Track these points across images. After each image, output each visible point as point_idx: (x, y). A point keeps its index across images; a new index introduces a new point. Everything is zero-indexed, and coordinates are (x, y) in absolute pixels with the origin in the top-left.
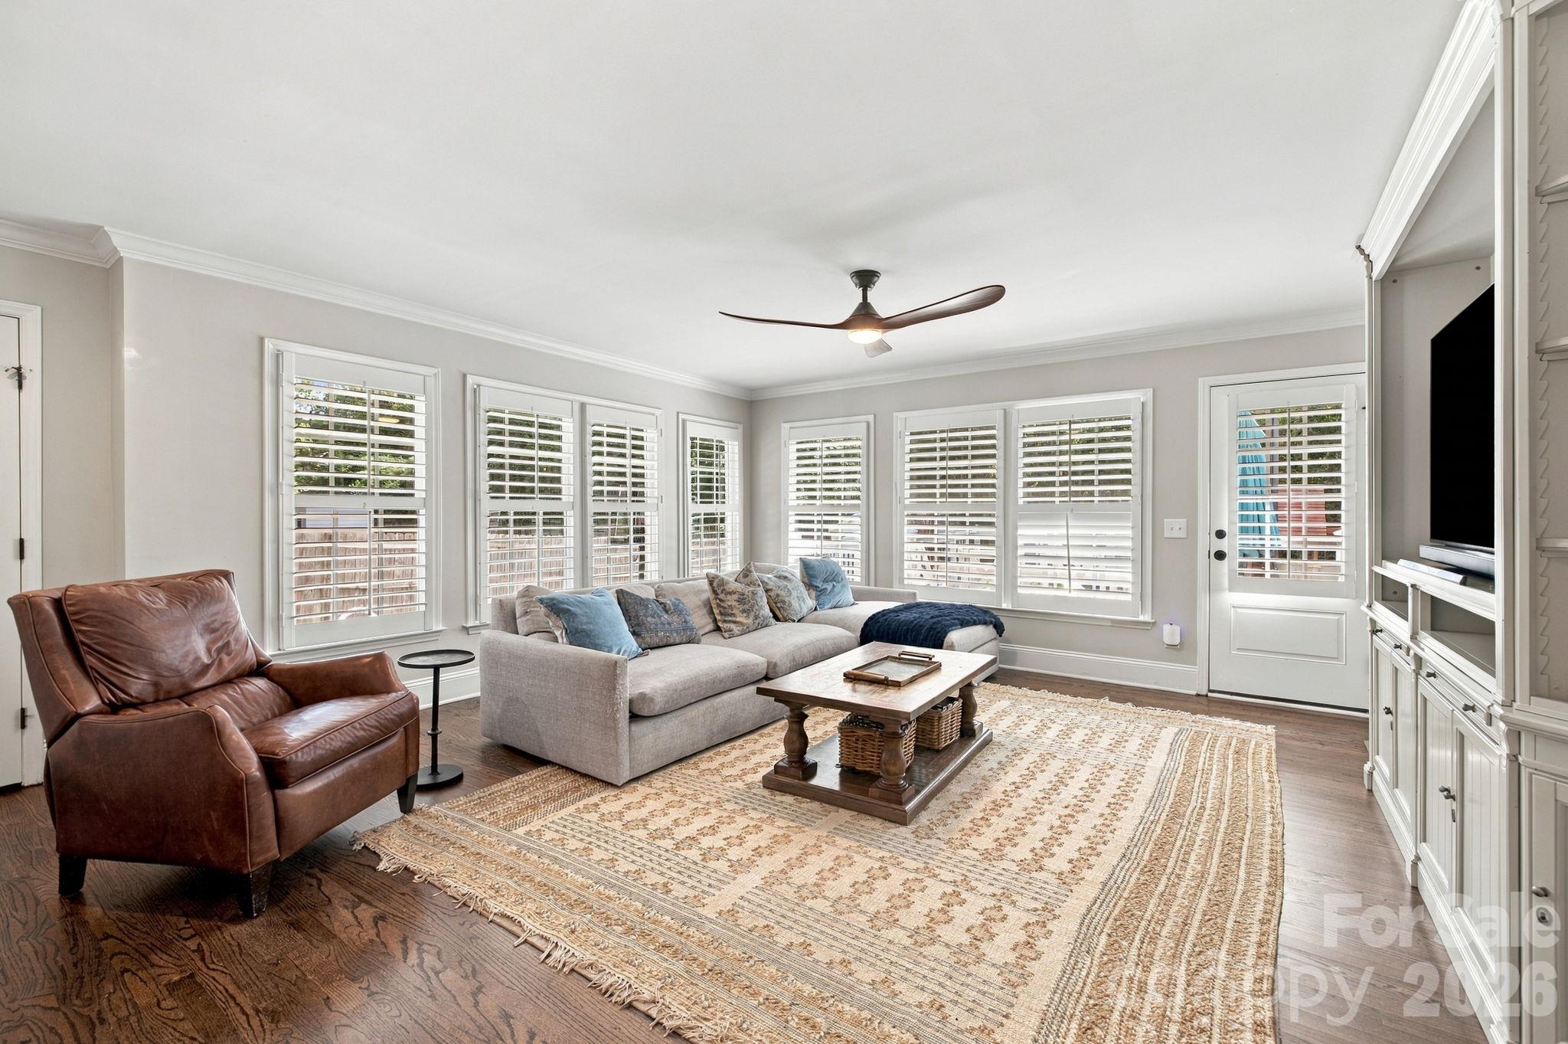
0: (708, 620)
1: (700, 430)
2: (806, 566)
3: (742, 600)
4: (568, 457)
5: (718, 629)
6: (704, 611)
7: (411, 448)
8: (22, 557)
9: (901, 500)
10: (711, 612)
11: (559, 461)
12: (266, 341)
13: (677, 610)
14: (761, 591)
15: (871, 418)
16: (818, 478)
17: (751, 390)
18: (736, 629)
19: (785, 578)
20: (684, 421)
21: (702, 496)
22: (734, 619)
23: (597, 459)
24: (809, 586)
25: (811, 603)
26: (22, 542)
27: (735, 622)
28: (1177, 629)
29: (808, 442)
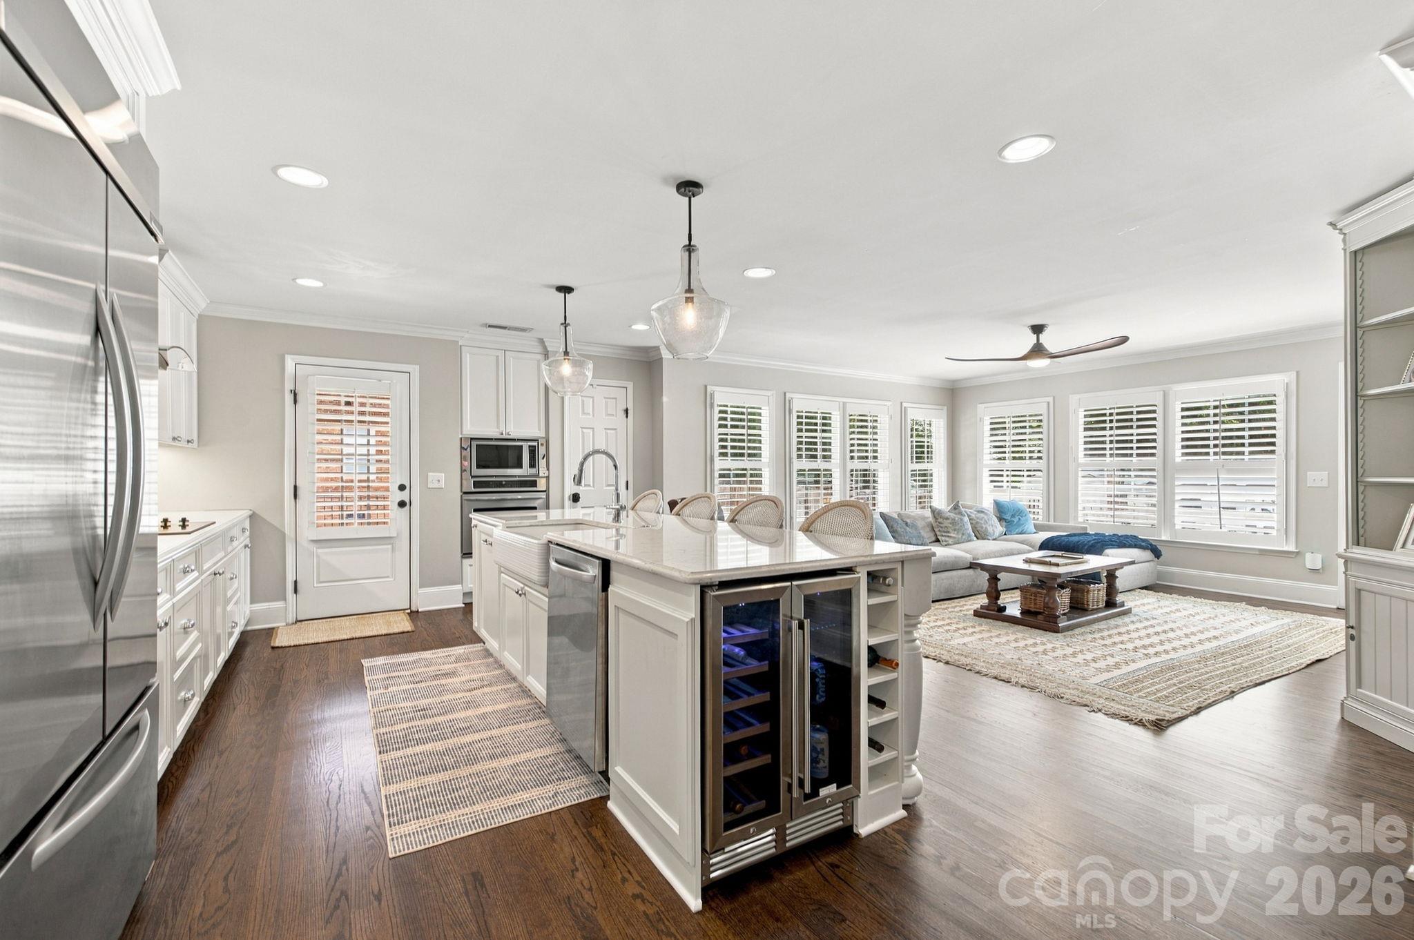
0: (932, 535)
1: (917, 413)
2: (998, 505)
3: (954, 523)
4: (836, 436)
5: (938, 541)
6: (928, 529)
7: (760, 435)
8: (627, 489)
9: (1076, 459)
10: (933, 529)
11: (830, 438)
12: (708, 387)
13: (914, 526)
14: (966, 519)
15: (1050, 399)
16: (1007, 444)
17: (954, 381)
18: (950, 541)
19: (982, 512)
20: (905, 408)
21: (917, 458)
22: (948, 534)
23: (852, 436)
24: (1000, 519)
25: (1003, 530)
26: (627, 482)
27: (948, 536)
28: (1319, 557)
29: (999, 418)
